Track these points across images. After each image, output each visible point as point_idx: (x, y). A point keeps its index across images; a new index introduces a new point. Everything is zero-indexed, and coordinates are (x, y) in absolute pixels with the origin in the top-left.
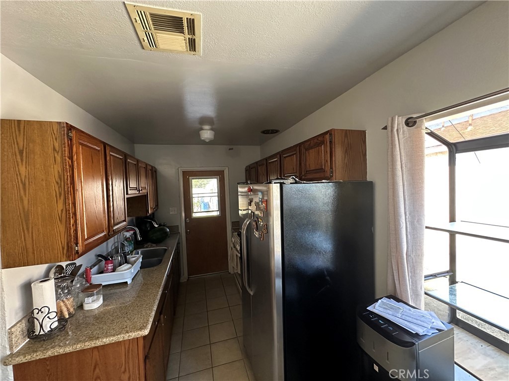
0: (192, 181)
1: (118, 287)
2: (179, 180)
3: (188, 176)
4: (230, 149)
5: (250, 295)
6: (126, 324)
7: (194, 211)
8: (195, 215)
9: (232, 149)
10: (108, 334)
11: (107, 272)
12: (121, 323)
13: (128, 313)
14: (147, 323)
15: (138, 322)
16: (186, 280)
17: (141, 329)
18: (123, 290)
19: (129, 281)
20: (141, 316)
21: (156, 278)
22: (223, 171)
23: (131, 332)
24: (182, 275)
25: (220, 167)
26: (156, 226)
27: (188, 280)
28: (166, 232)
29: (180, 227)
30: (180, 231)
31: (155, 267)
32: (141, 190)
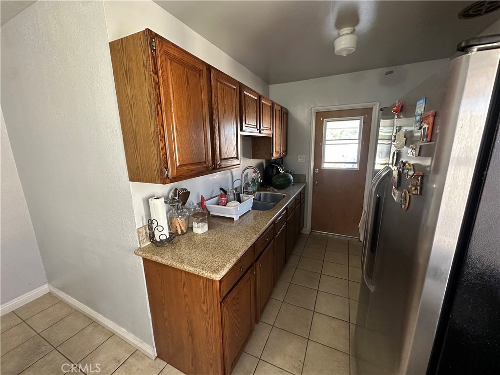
0: (326, 124)
1: (226, 220)
2: (310, 123)
3: (321, 117)
4: (387, 73)
5: (370, 291)
6: (208, 259)
7: (325, 161)
8: (325, 166)
9: (392, 72)
10: (191, 262)
11: (221, 205)
12: (206, 256)
13: (216, 249)
14: (222, 267)
15: (217, 263)
16: (308, 233)
17: (214, 272)
18: (227, 224)
19: (236, 218)
20: (224, 257)
21: (259, 222)
22: (372, 108)
23: (205, 270)
24: (305, 226)
25: (367, 102)
26: (282, 172)
27: (310, 233)
28: (289, 180)
29: (307, 176)
30: (307, 181)
31: (264, 212)
32: (263, 130)
